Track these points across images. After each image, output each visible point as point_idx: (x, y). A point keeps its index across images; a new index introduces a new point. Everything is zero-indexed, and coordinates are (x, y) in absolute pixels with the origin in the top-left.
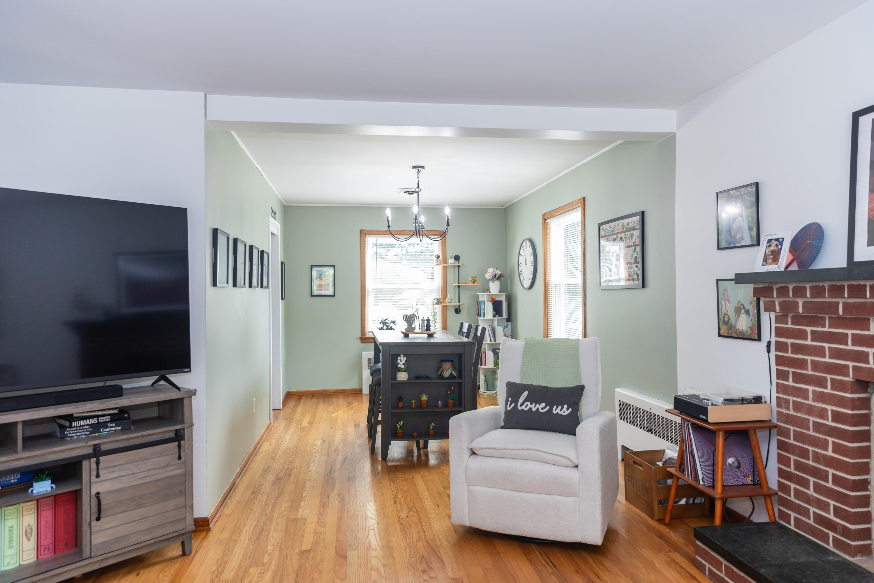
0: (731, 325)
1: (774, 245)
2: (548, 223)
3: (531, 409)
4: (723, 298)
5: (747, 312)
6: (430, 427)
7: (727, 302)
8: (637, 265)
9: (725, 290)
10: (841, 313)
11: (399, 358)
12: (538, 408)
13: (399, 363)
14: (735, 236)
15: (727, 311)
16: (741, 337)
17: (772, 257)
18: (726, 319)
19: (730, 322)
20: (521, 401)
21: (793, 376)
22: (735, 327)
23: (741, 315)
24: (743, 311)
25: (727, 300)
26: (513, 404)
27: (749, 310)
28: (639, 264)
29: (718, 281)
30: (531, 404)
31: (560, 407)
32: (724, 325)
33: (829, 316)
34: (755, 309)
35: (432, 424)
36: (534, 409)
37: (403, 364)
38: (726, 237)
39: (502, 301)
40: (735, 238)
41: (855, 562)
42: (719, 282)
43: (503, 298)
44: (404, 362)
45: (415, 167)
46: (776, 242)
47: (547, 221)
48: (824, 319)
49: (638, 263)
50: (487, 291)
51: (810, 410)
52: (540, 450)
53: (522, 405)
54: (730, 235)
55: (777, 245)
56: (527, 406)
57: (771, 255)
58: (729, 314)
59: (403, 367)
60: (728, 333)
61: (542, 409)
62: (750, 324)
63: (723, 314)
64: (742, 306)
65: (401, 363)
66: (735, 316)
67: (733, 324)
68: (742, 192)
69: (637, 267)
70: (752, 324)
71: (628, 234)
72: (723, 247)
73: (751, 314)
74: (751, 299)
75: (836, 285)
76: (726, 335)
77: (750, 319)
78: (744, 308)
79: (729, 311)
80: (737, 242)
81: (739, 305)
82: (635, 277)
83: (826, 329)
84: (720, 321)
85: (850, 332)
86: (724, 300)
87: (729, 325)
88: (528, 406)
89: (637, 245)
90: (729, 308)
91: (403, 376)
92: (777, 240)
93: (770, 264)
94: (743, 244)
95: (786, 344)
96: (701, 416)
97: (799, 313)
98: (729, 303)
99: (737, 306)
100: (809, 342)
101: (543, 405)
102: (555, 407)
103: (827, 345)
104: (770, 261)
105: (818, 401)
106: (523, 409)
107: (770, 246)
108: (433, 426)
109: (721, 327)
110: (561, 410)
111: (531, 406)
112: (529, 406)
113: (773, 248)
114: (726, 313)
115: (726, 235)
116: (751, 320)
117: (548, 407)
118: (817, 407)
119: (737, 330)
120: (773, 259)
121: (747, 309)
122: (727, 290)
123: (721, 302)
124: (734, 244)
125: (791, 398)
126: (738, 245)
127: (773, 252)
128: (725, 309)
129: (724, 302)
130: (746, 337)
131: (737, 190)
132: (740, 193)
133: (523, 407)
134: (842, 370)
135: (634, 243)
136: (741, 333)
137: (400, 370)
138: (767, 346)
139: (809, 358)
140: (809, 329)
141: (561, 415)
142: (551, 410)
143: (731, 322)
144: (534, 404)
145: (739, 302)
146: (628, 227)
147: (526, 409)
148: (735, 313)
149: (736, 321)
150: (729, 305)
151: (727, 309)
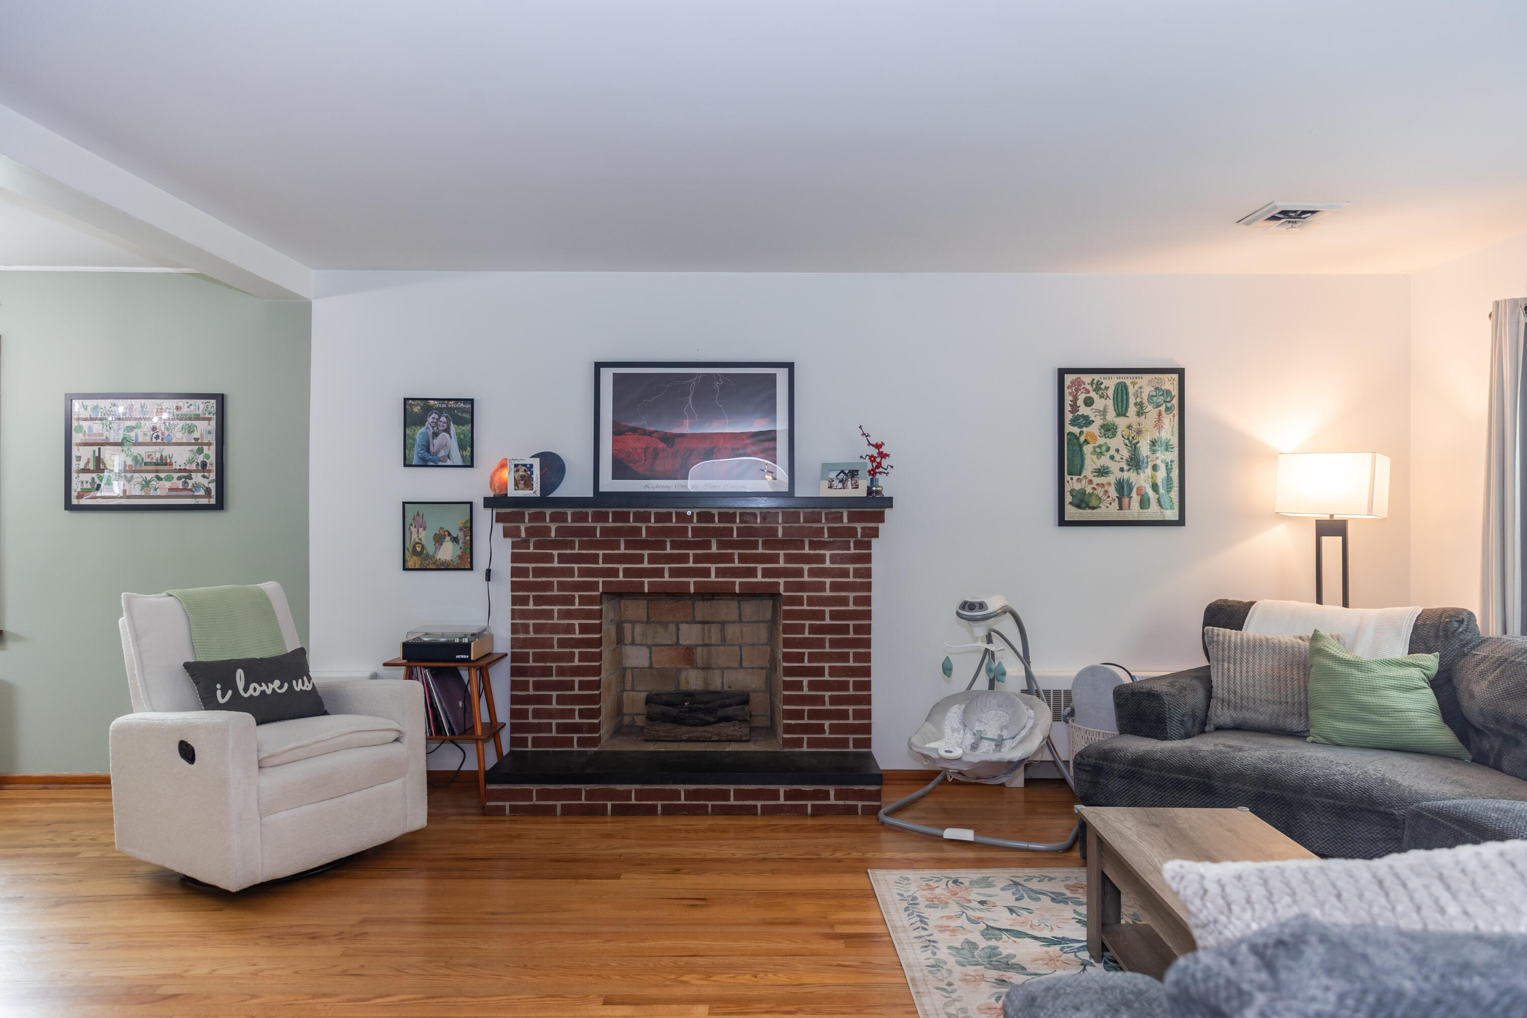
0: (428, 555)
1: (522, 470)
3: (263, 692)
4: (413, 524)
5: (455, 540)
7: (421, 530)
8: (206, 474)
9: (418, 514)
10: (598, 535)
12: (274, 689)
15: (420, 539)
16: (442, 567)
17: (523, 482)
18: (419, 549)
19: (425, 552)
20: (241, 685)
21: (534, 601)
22: (434, 557)
23: (444, 544)
24: (448, 538)
25: (421, 527)
26: (230, 693)
27: (457, 537)
28: (211, 474)
29: (404, 503)
30: (261, 686)
31: (300, 681)
32: (414, 555)
33: (579, 539)
34: (467, 536)
36: (269, 692)
38: (419, 453)
40: (436, 455)
41: (600, 750)
42: (406, 505)
46: (524, 468)
48: (573, 542)
49: (210, 471)
51: (554, 629)
53: (246, 689)
54: (428, 451)
55: (525, 471)
56: (255, 690)
57: (522, 480)
58: (424, 542)
60: (421, 564)
61: (281, 687)
62: (459, 552)
63: (412, 543)
64: (446, 533)
66: (434, 545)
67: (431, 553)
68: (449, 406)
69: (204, 477)
70: (462, 552)
72: (414, 464)
73: (461, 541)
74: (462, 525)
75: (601, 512)
76: (417, 567)
77: (458, 547)
78: (449, 534)
79: (423, 539)
80: (440, 461)
81: (442, 531)
82: (202, 492)
83: (576, 551)
84: (406, 551)
85: (601, 552)
86: (415, 527)
87: (423, 556)
88: (257, 689)
89: (209, 444)
90: (425, 537)
92: (525, 465)
93: (523, 489)
94: (449, 463)
95: (528, 568)
96: (458, 657)
97: (551, 537)
98: (425, 530)
99: (438, 533)
100: (556, 564)
101: (277, 683)
102: (294, 682)
103: (576, 566)
104: (521, 486)
105: (564, 619)
106: (251, 695)
107: (518, 471)
109: (407, 558)
110: (303, 685)
111: (262, 688)
112: (259, 689)
113: (521, 473)
114: (417, 540)
115: (421, 450)
116: (461, 548)
117: (286, 685)
118: (563, 624)
119: (436, 560)
120: (524, 484)
121: (455, 536)
122: (421, 515)
123: (410, 528)
124: (433, 461)
125: (531, 622)
126: (440, 464)
127: (522, 477)
128: (416, 536)
129: (416, 529)
130: (452, 567)
131: (441, 402)
132: (447, 406)
133: (251, 691)
134: (593, 586)
135: (195, 439)
136: (443, 563)
138: (486, 574)
139: (555, 580)
140: (555, 553)
141: (306, 690)
142: (291, 686)
143: (427, 552)
144: (263, 684)
145: (442, 528)
146: (177, 412)
147: (257, 694)
148: (435, 541)
149: (436, 550)
150: (424, 532)
151: (420, 536)
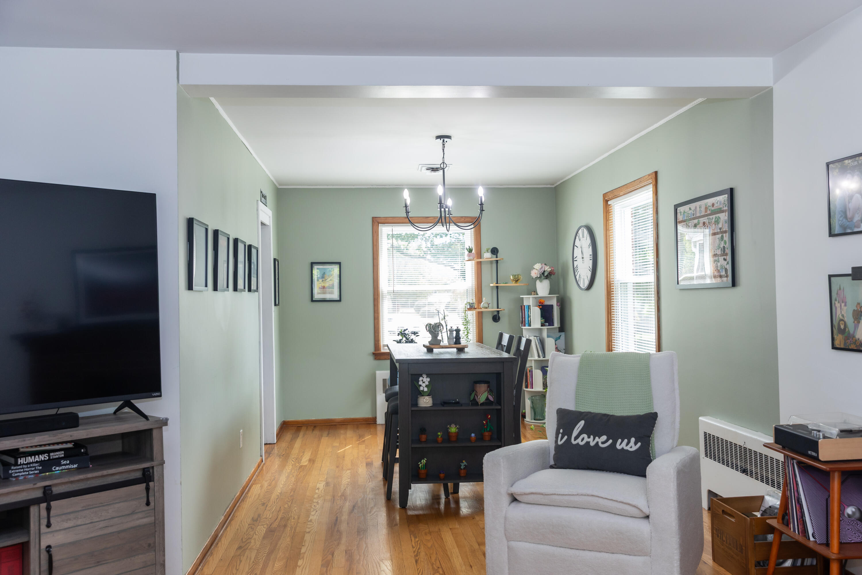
0: (849, 333)
2: (610, 205)
3: (588, 443)
4: (837, 299)
6: (461, 466)
7: (843, 305)
8: (725, 257)
9: (840, 289)
11: (421, 379)
12: (597, 442)
13: (421, 385)
14: (852, 218)
15: (843, 316)
18: (842, 327)
19: (847, 330)
20: (575, 433)
22: (854, 337)
25: (843, 302)
26: (566, 437)
28: (728, 257)
29: (830, 276)
30: (589, 437)
31: (626, 441)
32: (839, 333)
35: (463, 462)
36: (592, 444)
37: (426, 386)
38: (840, 220)
39: (552, 305)
40: (852, 221)
42: (832, 279)
43: (554, 302)
44: (427, 383)
45: (439, 137)
47: (609, 203)
49: (726, 255)
50: (533, 293)
52: (599, 496)
53: (576, 438)
54: (846, 217)
58: (846, 319)
59: (426, 389)
60: (845, 344)
61: (603, 443)
63: (838, 320)
65: (424, 385)
66: (854, 322)
67: (851, 332)
68: (860, 162)
69: (725, 260)
71: (713, 218)
72: (836, 233)
76: (842, 346)
79: (845, 315)
80: (855, 227)
81: (859, 308)
82: (723, 273)
84: (834, 328)
86: (839, 302)
87: (846, 334)
88: (584, 439)
89: (725, 232)
90: (846, 312)
91: (425, 402)
96: (810, 452)
98: (845, 305)
99: (856, 309)
101: (604, 438)
102: (620, 440)
106: (578, 444)
108: (465, 465)
109: (835, 337)
110: (627, 445)
111: (588, 440)
112: (586, 439)
114: (842, 318)
115: (840, 217)
117: (610, 441)
119: (856, 340)
122: (842, 288)
123: (835, 304)
124: (850, 228)
126: (856, 230)
128: (840, 313)
129: (839, 305)
131: (853, 159)
132: (858, 162)
133: (579, 441)
135: (720, 229)
136: (861, 344)
137: (422, 394)
141: (627, 450)
142: (614, 444)
143: (849, 330)
144: (592, 437)
145: (859, 304)
146: (713, 209)
147: (582, 443)
148: (854, 319)
149: (855, 329)
150: (845, 308)
151: (843, 313)
